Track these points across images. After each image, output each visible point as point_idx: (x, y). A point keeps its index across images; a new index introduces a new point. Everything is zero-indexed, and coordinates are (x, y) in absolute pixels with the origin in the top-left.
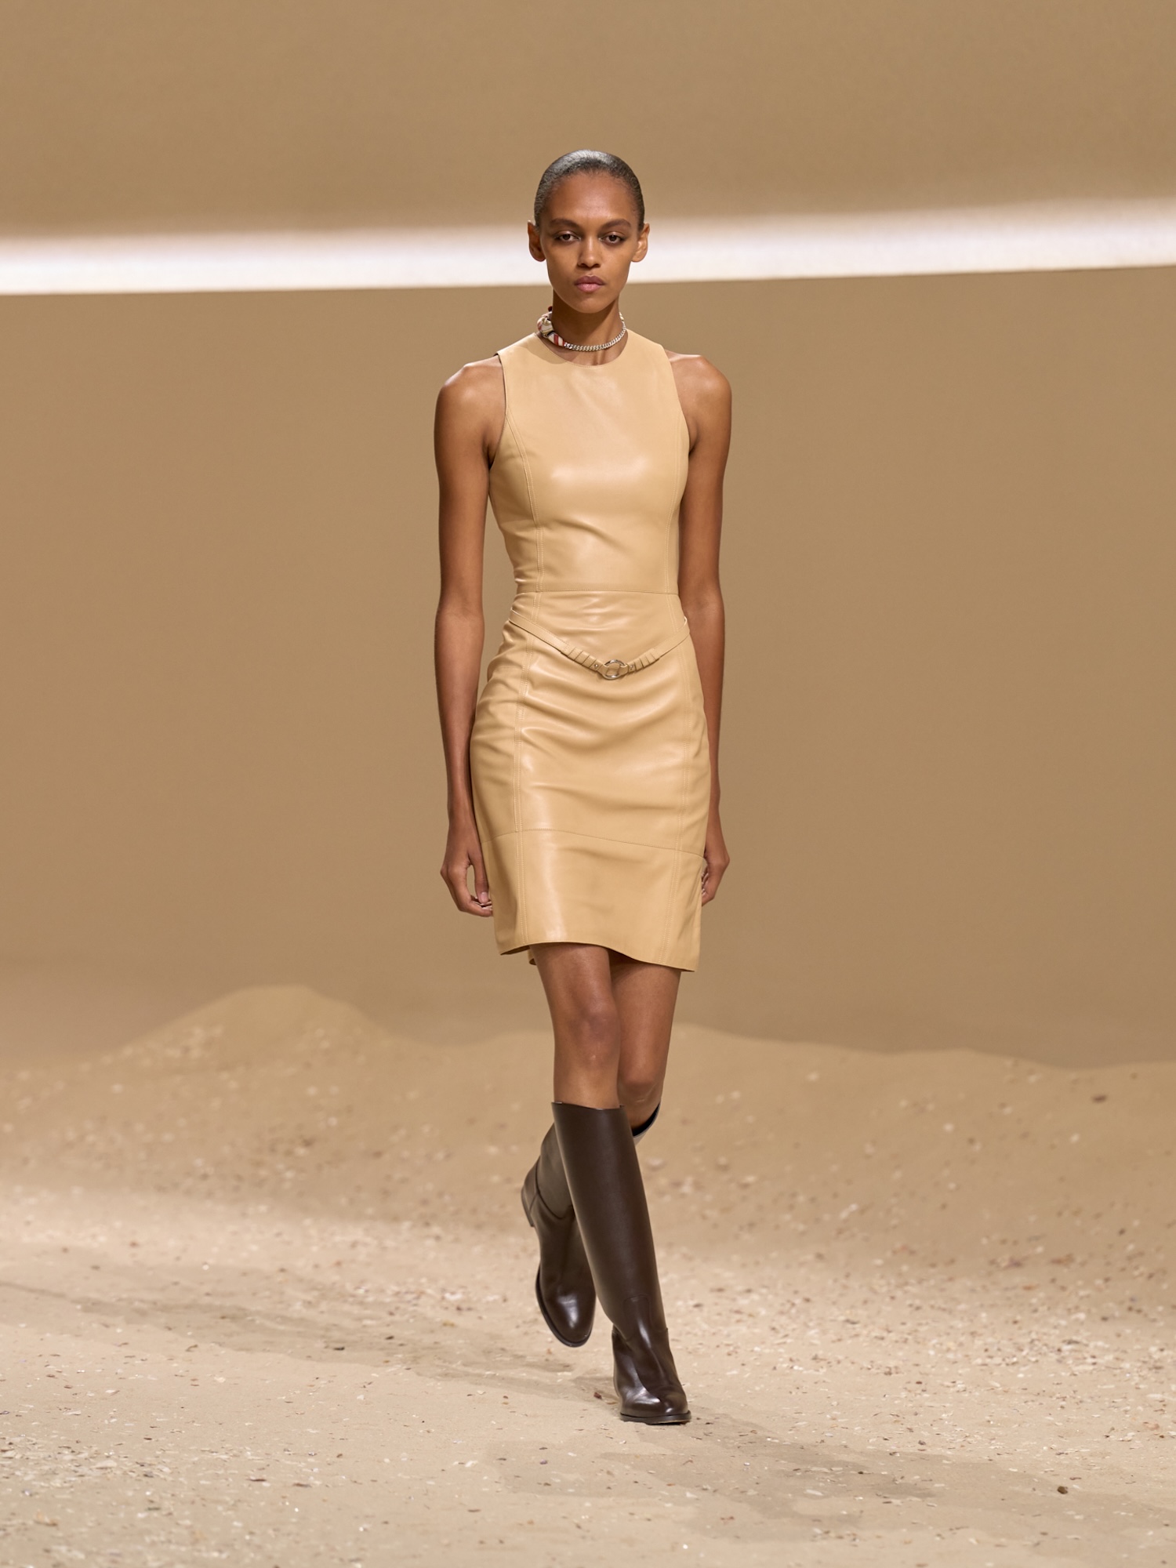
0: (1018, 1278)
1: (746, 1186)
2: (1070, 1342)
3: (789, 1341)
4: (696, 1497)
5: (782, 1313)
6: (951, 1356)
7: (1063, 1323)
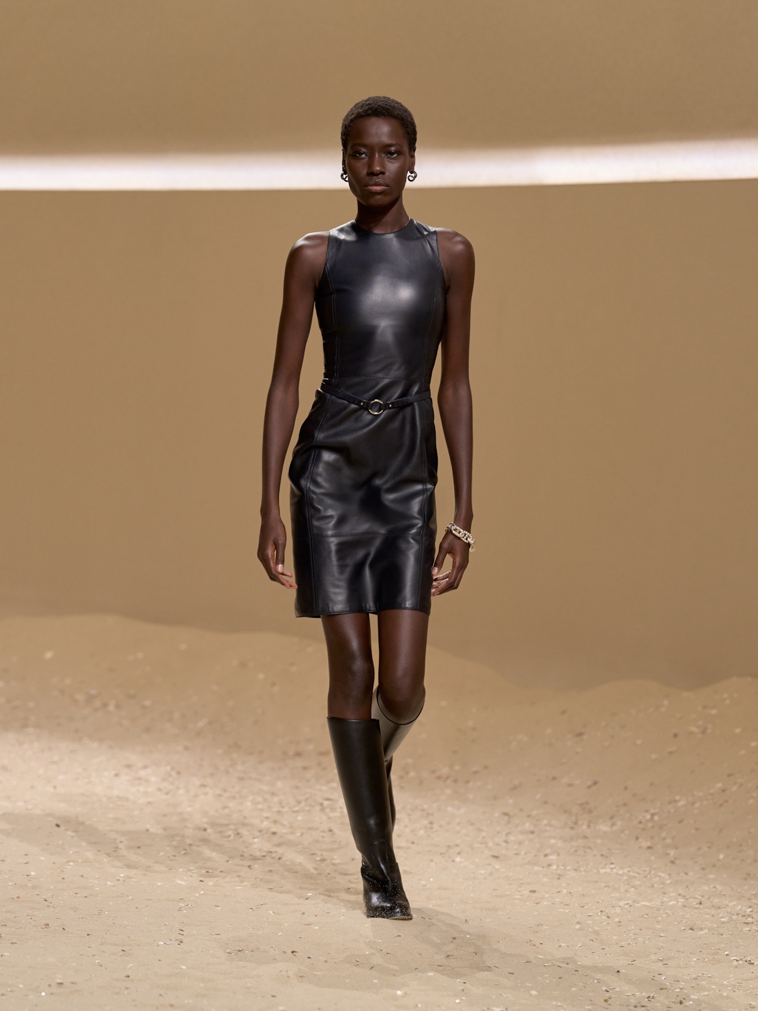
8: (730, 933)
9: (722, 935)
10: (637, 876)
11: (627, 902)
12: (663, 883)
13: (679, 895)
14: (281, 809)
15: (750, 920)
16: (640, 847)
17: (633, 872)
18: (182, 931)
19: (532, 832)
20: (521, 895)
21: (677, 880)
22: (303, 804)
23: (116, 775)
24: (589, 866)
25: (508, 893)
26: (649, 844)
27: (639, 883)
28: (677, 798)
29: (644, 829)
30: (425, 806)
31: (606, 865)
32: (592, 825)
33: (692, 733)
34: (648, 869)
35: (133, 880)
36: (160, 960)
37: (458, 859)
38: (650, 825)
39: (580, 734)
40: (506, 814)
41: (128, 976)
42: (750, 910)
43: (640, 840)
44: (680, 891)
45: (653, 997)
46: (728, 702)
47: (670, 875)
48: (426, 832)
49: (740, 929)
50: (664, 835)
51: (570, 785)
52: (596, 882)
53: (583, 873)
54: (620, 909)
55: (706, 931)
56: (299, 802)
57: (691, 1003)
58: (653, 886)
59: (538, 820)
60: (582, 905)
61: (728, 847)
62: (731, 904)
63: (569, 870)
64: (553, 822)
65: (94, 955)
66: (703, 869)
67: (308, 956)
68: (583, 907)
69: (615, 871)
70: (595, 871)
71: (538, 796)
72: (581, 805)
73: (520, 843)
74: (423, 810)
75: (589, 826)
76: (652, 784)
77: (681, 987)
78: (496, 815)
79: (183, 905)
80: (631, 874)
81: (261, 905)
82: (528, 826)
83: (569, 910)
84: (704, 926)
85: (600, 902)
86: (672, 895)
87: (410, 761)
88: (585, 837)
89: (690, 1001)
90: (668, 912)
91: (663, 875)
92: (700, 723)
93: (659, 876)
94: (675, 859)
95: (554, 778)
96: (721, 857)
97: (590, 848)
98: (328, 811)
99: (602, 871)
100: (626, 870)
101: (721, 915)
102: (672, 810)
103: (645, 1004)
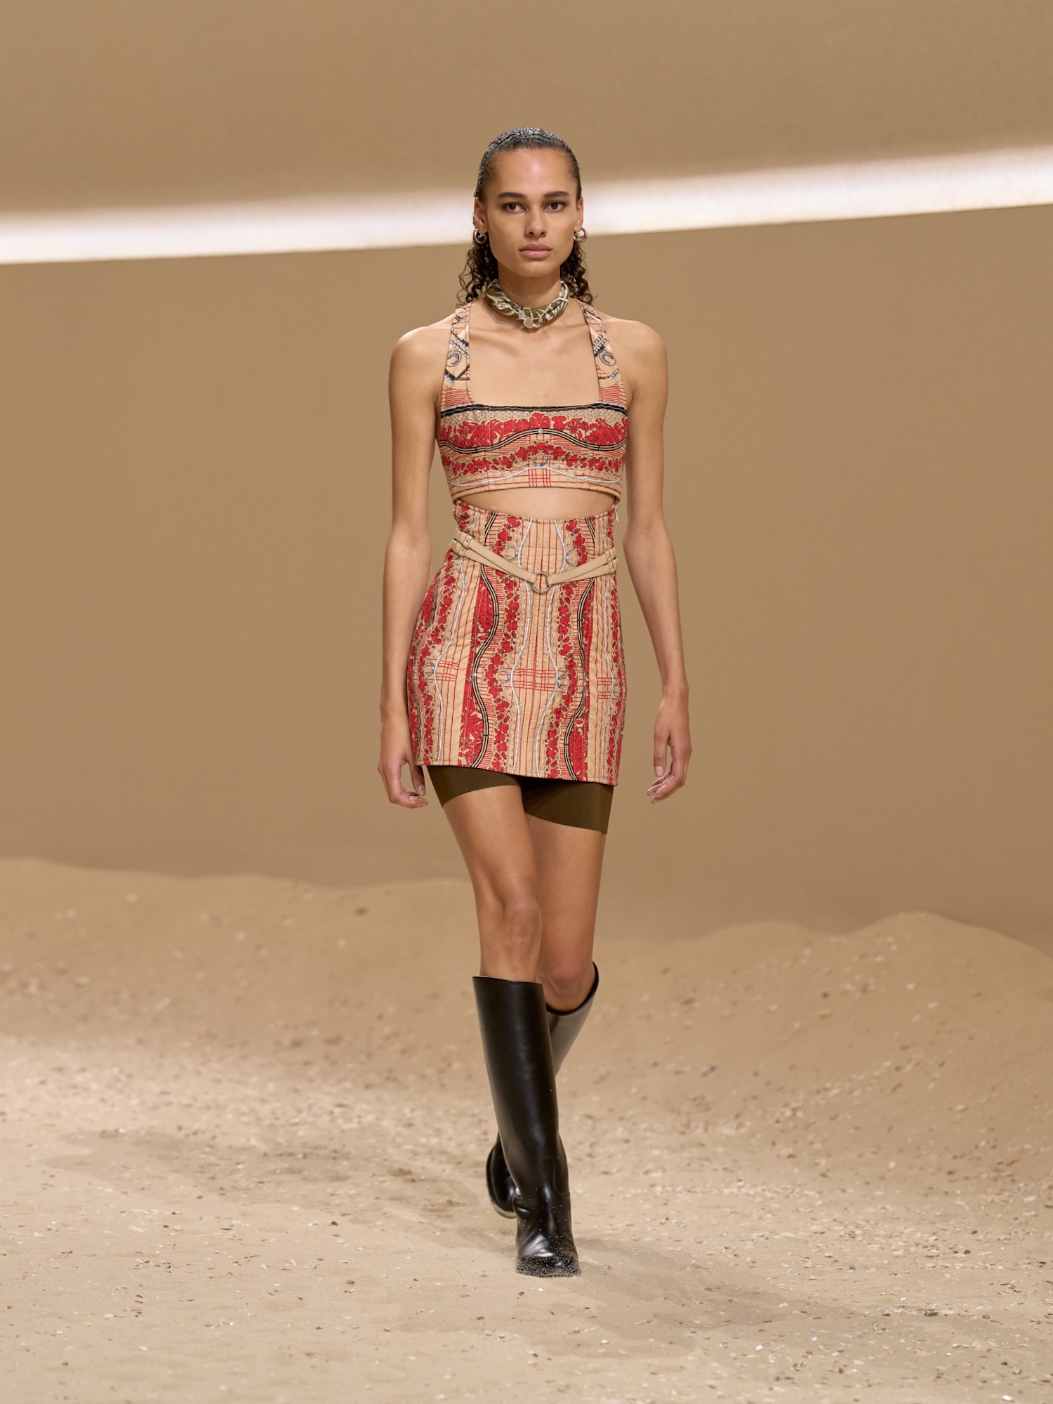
0: (299, 1055)
1: (78, 986)
2: (340, 1106)
3: (116, 1109)
4: (42, 1235)
5: (110, 1087)
6: (245, 1119)
7: (334, 1090)
8: (908, 1271)
9: (896, 1274)
10: (775, 1196)
11: (761, 1234)
12: (811, 1205)
13: (835, 1220)
14: (275, 1122)
15: (934, 1252)
16: (778, 1156)
17: (769, 1192)
18: (141, 1297)
19: (627, 1141)
20: (613, 1229)
21: (831, 1200)
22: (304, 1114)
23: (43, 1083)
24: (708, 1185)
25: (596, 1227)
26: (790, 1151)
27: (778, 1206)
28: (828, 1085)
29: (783, 1131)
30: (476, 1110)
31: (731, 1182)
32: (710, 1128)
33: (846, 992)
34: (789, 1186)
35: (70, 1228)
36: (110, 1340)
38: (791, 1124)
39: (689, 1002)
40: (590, 1117)
41: (66, 1364)
42: (935, 1237)
43: (778, 1146)
44: (836, 1216)
45: (802, 1365)
46: (894, 948)
47: (820, 1193)
48: (479, 1146)
49: (920, 1266)
50: (810, 1137)
51: (678, 1073)
52: (718, 1207)
53: (700, 1195)
54: (752, 1243)
55: (873, 1270)
56: (300, 1111)
57: (855, 1371)
58: (798, 1210)
59: (634, 1124)
60: (699, 1241)
61: (901, 1151)
62: (907, 1231)
63: (680, 1192)
64: (656, 1126)
65: (17, 1336)
66: (867, 1183)
67: (317, 1326)
68: (701, 1242)
69: (744, 1190)
70: (717, 1191)
71: (634, 1090)
72: (694, 1100)
73: (610, 1157)
74: (474, 1115)
75: (706, 1130)
76: (792, 1067)
77: (841, 1349)
78: (576, 1118)
79: (141, 1261)
80: (769, 1195)
81: (251, 1257)
82: (620, 1132)
83: (680, 1248)
84: (870, 1264)
85: (725, 1235)
86: (824, 1221)
87: (453, 1047)
88: (702, 1145)
89: (853, 1368)
90: (819, 1245)
91: (811, 1193)
92: (858, 977)
93: (805, 1196)
94: (828, 1170)
95: (655, 1064)
96: (892, 1165)
97: (708, 1160)
98: (340, 1121)
99: (726, 1191)
100: (759, 1189)
101: (893, 1247)
102: (822, 1102)
103: (790, 1375)
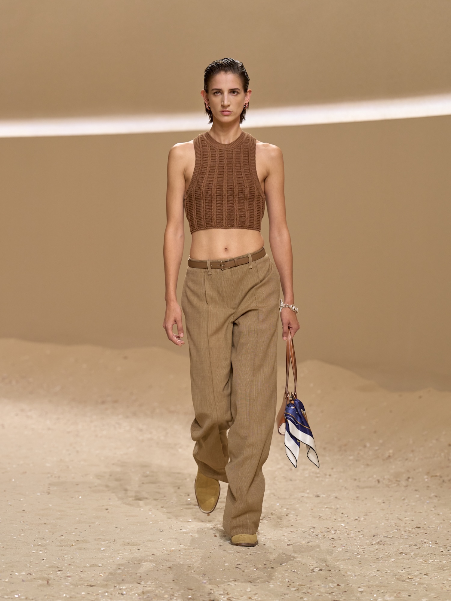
37: (180, 450)
41: (24, 510)
49: (314, 480)
57: (292, 515)
65: (7, 501)
84: (297, 479)
